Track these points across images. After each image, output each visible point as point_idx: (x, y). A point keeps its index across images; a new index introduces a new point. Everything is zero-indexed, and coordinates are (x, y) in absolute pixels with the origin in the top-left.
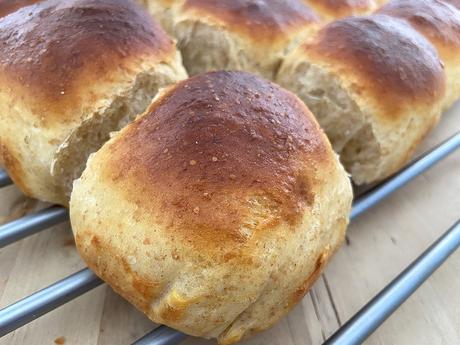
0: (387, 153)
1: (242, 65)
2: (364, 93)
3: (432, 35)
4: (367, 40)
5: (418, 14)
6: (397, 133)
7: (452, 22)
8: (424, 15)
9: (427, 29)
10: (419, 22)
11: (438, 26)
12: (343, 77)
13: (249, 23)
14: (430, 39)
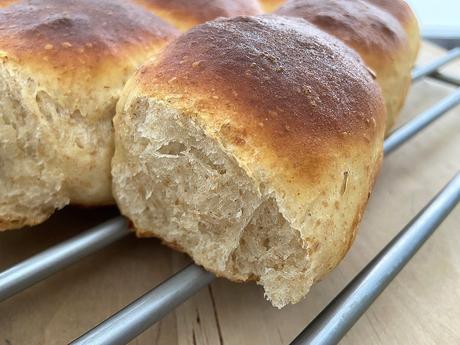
0: (317, 246)
1: (49, 118)
2: (248, 140)
3: (348, 38)
4: (241, 46)
5: (322, 13)
6: (325, 205)
7: (369, 18)
8: (331, 14)
9: (340, 32)
10: (325, 23)
11: (352, 26)
12: (205, 116)
13: (49, 46)
14: (346, 42)
